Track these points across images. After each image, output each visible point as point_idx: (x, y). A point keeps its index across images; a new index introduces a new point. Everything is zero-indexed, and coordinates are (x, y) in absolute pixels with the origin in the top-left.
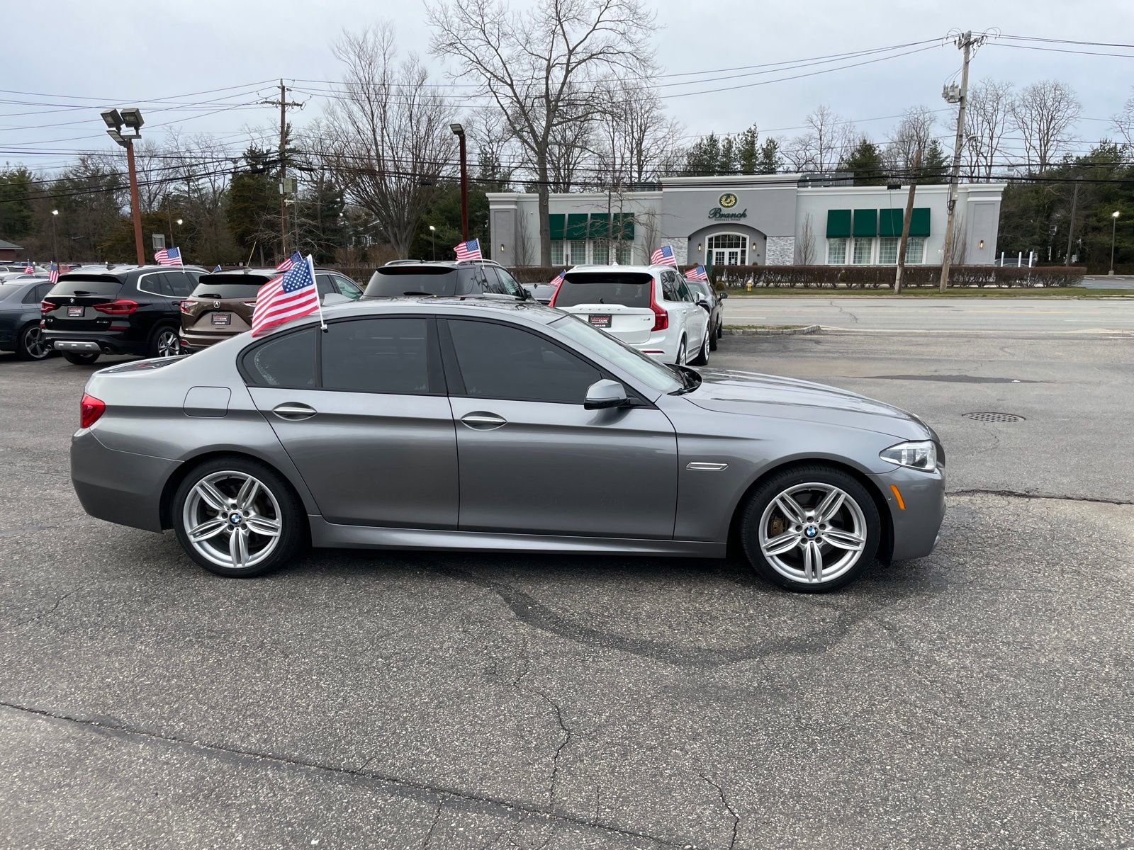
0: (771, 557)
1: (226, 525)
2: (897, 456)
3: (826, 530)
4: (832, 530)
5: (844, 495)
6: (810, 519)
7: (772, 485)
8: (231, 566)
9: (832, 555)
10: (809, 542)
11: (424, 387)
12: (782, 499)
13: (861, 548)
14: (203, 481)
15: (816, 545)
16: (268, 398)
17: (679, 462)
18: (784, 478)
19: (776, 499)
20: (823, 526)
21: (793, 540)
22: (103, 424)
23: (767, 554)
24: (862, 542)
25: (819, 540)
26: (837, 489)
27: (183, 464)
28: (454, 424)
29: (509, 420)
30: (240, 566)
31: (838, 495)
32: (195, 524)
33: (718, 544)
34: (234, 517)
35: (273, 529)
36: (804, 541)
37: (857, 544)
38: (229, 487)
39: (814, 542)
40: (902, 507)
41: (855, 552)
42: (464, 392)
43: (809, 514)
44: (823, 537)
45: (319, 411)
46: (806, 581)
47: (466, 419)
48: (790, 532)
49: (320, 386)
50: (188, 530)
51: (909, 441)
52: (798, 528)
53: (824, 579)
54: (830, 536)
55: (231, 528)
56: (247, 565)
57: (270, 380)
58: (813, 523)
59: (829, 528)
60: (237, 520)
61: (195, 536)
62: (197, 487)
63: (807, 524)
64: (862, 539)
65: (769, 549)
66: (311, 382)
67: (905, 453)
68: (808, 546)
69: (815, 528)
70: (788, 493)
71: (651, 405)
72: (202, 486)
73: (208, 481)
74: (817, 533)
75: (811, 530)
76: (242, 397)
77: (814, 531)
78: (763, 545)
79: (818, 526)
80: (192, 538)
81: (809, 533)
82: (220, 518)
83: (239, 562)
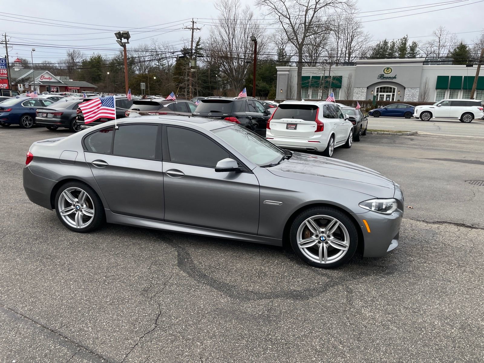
0: (303, 249)
1: (75, 210)
2: (370, 206)
3: (330, 239)
4: (333, 239)
5: (339, 222)
6: (323, 232)
7: (304, 214)
8: (75, 227)
9: (332, 251)
10: (322, 244)
11: (153, 157)
12: (309, 222)
13: (346, 249)
14: (65, 191)
15: (325, 245)
16: (91, 157)
17: (260, 199)
18: (310, 211)
19: (306, 221)
20: (329, 236)
21: (314, 241)
22: (32, 163)
23: (300, 247)
24: (347, 246)
25: (327, 243)
26: (335, 219)
27: (58, 183)
28: (163, 174)
29: (186, 174)
30: (79, 227)
31: (336, 222)
32: (63, 209)
33: (279, 240)
34: (77, 207)
35: (91, 213)
36: (319, 242)
37: (345, 247)
38: (75, 194)
39: (324, 244)
40: (369, 231)
41: (344, 251)
42: (169, 160)
43: (322, 230)
44: (329, 242)
45: (109, 164)
46: (319, 262)
47: (169, 172)
48: (312, 238)
49: (112, 153)
50: (60, 210)
51: (378, 198)
52: (317, 236)
53: (328, 262)
54: (332, 242)
55: (77, 211)
56: (82, 227)
57: (93, 149)
58: (324, 235)
59: (332, 238)
60: (78, 208)
61: (63, 213)
62: (63, 193)
63: (321, 235)
64: (347, 245)
65: (301, 245)
66: (109, 151)
67: (374, 204)
68: (321, 245)
69: (325, 237)
70: (311, 219)
71: (250, 172)
72: (65, 193)
73: (68, 191)
74: (325, 239)
75: (323, 238)
76: (81, 156)
77: (324, 238)
78: (299, 242)
79: (326, 236)
80: (61, 214)
81: (322, 239)
82: (72, 207)
83: (79, 226)
